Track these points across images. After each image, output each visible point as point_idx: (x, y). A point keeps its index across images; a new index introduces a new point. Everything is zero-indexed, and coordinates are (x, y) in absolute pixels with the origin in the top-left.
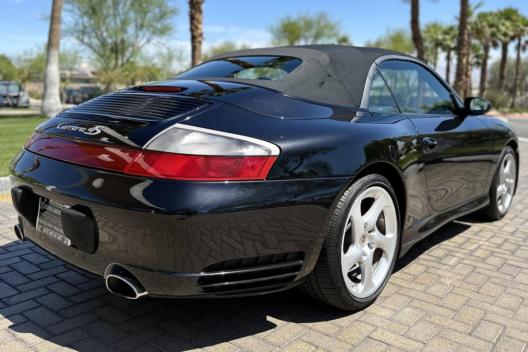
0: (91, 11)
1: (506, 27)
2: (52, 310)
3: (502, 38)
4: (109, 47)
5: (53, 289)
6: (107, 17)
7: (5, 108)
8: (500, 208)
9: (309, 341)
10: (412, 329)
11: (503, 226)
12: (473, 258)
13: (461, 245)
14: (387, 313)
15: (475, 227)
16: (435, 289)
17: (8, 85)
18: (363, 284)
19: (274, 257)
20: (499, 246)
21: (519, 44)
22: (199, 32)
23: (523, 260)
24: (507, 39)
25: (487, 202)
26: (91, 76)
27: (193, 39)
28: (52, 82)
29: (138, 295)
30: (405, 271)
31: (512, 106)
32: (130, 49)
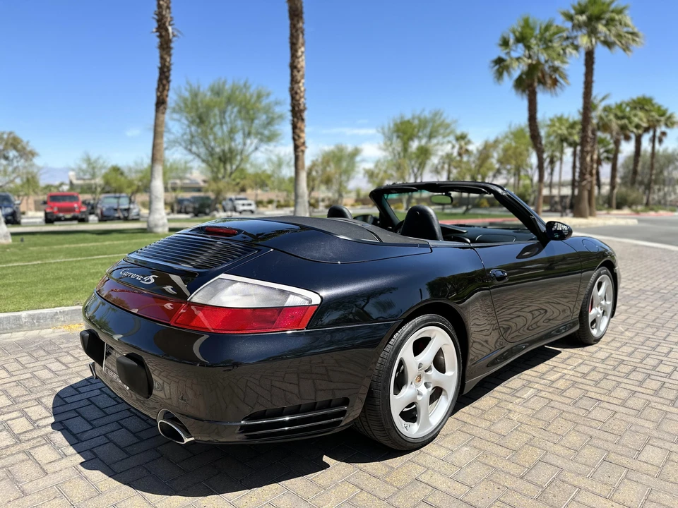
0: (198, 120)
1: (640, 118)
2: (119, 447)
3: (635, 130)
4: (217, 156)
5: (124, 424)
6: (215, 125)
7: (116, 221)
8: (594, 332)
9: (356, 483)
10: (463, 471)
11: (596, 352)
12: (551, 390)
13: (544, 374)
14: (442, 453)
15: (565, 353)
16: (501, 427)
17: (119, 198)
18: (418, 424)
19: (318, 404)
20: (584, 375)
21: (654, 136)
22: (302, 140)
23: (605, 391)
24: (640, 132)
25: (577, 328)
26: (202, 184)
27: (296, 147)
28: (157, 197)
29: (186, 440)
30: (475, 405)
31: (647, 204)
32: (239, 158)
